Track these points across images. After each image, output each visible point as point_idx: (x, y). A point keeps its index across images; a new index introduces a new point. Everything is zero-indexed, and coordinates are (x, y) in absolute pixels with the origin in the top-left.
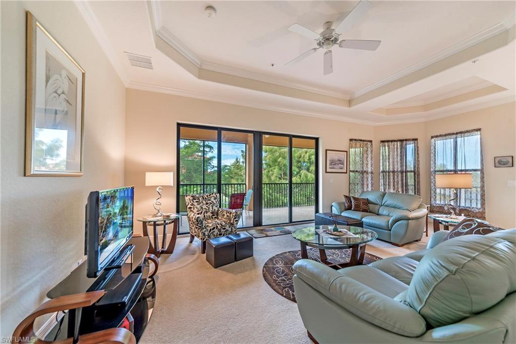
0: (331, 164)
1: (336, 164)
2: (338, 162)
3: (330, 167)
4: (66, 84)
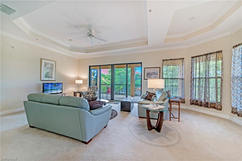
0: (147, 75)
1: (151, 75)
3: (147, 76)
4: (50, 66)
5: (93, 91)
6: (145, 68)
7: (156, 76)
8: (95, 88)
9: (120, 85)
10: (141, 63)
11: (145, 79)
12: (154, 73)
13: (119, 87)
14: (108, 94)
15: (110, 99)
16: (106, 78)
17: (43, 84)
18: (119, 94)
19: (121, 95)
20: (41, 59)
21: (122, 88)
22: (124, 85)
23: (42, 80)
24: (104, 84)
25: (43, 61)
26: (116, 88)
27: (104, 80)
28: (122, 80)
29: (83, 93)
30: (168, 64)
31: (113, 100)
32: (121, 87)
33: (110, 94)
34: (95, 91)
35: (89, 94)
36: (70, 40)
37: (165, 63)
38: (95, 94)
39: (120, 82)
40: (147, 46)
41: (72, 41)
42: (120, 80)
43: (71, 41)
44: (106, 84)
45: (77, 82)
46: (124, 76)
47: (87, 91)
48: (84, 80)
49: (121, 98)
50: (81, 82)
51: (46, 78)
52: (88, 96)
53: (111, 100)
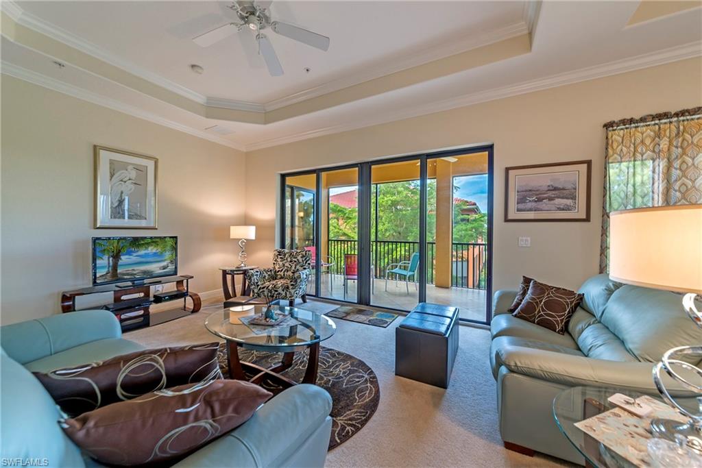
0: (521, 200)
1: (541, 199)
2: (550, 194)
3: (521, 206)
4: (133, 174)
5: (293, 268)
6: (507, 170)
7: (569, 202)
8: (299, 258)
9: (396, 242)
10: (490, 148)
11: (510, 217)
12: (555, 189)
13: (390, 251)
14: (349, 277)
15: (356, 302)
16: (350, 218)
17: (95, 240)
18: (393, 276)
19: (400, 279)
20: (95, 147)
21: (403, 253)
22: (409, 243)
23: (98, 226)
24: (343, 238)
25: (104, 157)
26: (382, 253)
27: (341, 227)
28: (405, 225)
29: (252, 275)
30: (638, 141)
31: (368, 304)
32: (399, 249)
33: (356, 277)
34: (298, 267)
35: (276, 279)
36: (193, 66)
37: (620, 139)
38: (296, 281)
39: (395, 232)
40: (528, 55)
41: (200, 71)
42: (396, 226)
43: (196, 69)
44: (348, 241)
45: (238, 232)
46: (411, 211)
47: (271, 267)
48: (261, 227)
49: (401, 295)
50: (250, 233)
51: (115, 217)
52: (270, 288)
53: (360, 302)
